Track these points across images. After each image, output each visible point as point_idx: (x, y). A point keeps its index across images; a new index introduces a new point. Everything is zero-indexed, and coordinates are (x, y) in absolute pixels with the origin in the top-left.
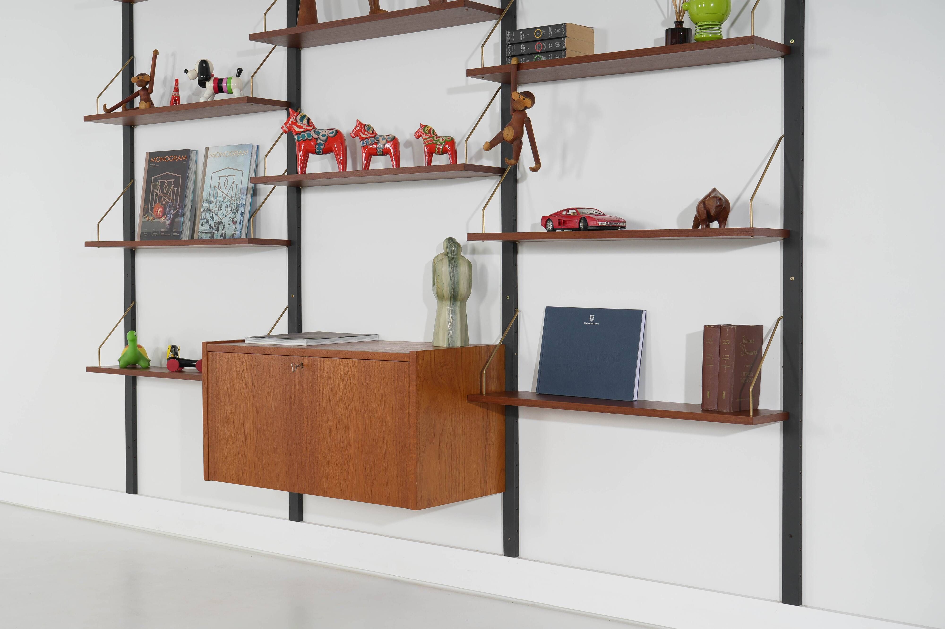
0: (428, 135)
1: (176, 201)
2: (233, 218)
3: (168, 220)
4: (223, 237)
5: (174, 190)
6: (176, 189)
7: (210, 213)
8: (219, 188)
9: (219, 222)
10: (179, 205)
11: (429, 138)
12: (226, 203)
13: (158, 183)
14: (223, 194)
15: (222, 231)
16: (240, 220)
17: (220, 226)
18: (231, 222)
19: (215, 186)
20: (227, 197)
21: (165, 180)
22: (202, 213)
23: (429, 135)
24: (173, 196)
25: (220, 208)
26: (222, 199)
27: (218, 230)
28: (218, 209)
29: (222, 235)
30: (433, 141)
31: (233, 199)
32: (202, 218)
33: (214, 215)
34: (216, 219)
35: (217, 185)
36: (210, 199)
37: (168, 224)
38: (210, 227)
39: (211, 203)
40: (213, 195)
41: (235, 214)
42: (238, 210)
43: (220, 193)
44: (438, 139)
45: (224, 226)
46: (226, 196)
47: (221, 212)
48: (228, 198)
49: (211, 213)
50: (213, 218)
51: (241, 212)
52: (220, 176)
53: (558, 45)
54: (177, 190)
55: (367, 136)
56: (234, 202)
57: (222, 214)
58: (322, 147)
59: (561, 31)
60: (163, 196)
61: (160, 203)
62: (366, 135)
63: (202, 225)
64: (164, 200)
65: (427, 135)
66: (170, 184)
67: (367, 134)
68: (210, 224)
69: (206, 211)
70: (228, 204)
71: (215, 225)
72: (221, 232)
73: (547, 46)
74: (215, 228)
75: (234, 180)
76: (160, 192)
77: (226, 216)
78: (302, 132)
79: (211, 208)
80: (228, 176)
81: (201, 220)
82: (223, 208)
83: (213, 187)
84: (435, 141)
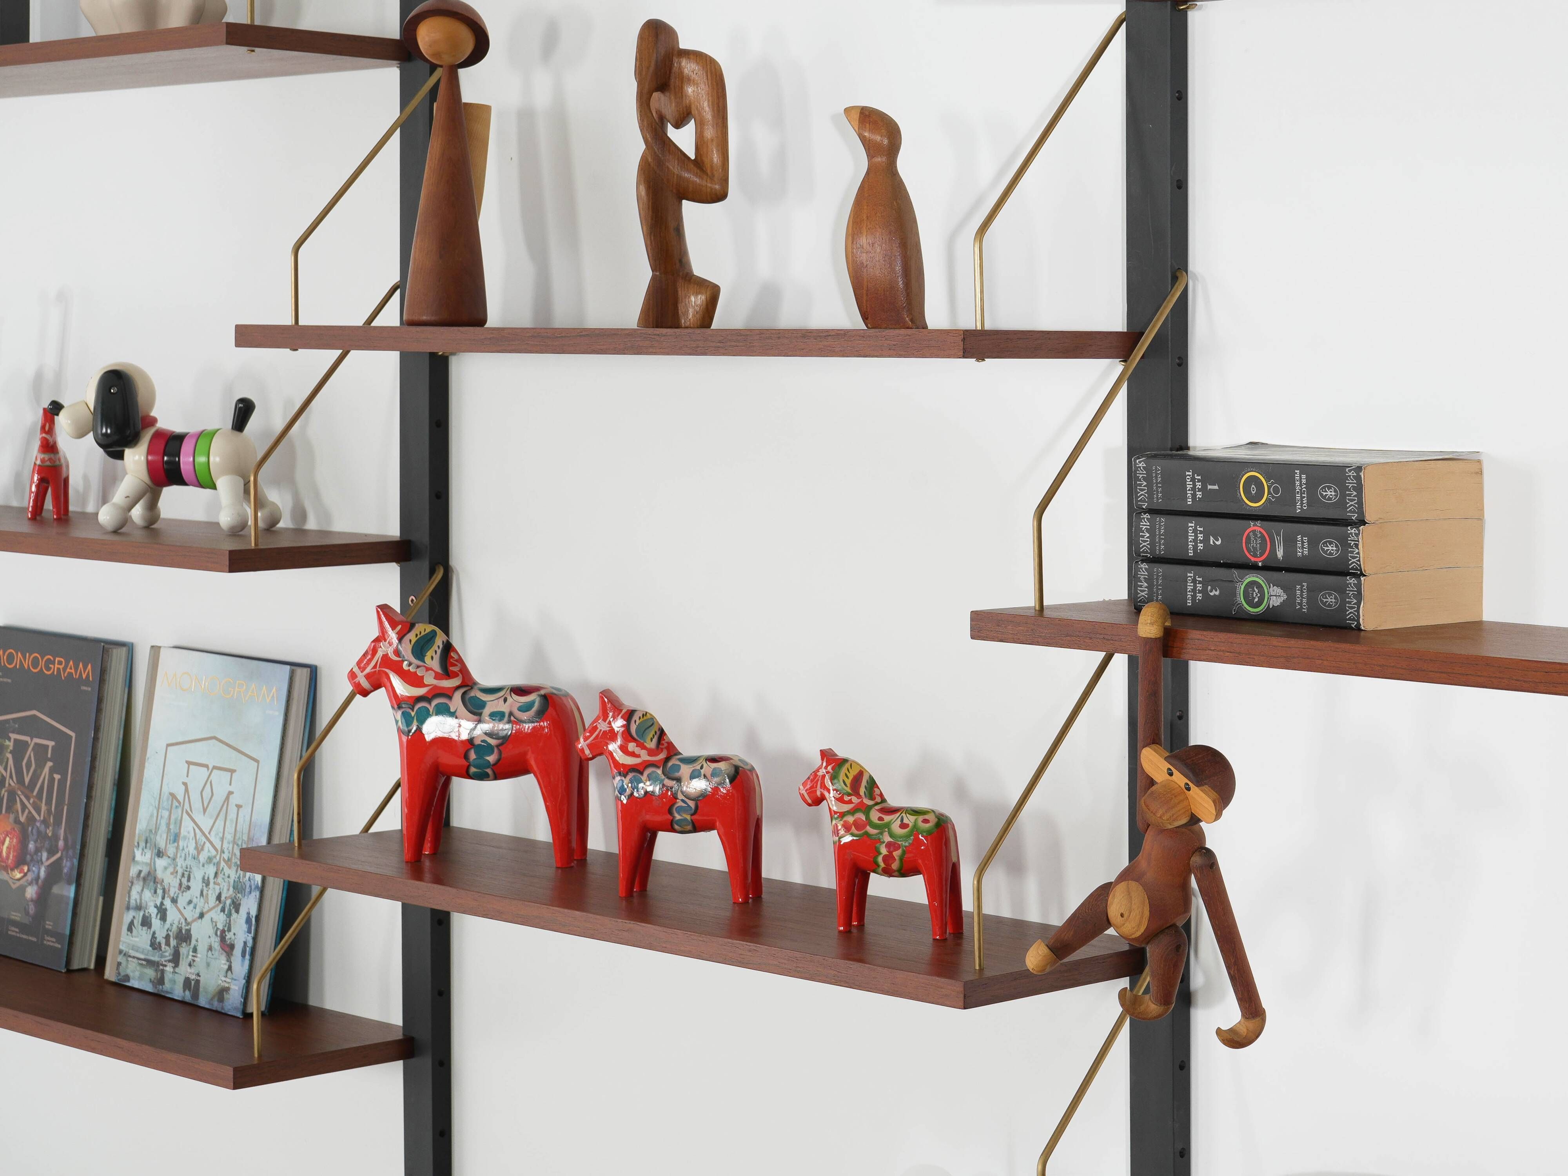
0: (850, 802)
1: (57, 823)
2: (223, 931)
3: (30, 884)
4: (190, 990)
5: (51, 780)
6: (57, 777)
7: (155, 892)
8: (187, 806)
9: (180, 930)
10: (66, 840)
11: (852, 812)
12: (203, 866)
13: (7, 743)
14: (197, 831)
15: (189, 970)
16: (245, 943)
17: (183, 950)
18: (216, 943)
19: (173, 796)
20: (208, 845)
21: (27, 738)
22: (132, 883)
23: (855, 799)
24: (49, 803)
25: (184, 881)
26: (191, 849)
27: (176, 959)
28: (181, 885)
29: (187, 981)
30: (868, 828)
31: (226, 856)
32: (133, 903)
33: (168, 903)
34: (173, 915)
35: (180, 793)
36: (158, 838)
37: (32, 900)
38: (155, 945)
39: (160, 854)
40: (168, 825)
41: (229, 915)
42: (240, 904)
43: (187, 827)
44: (887, 818)
45: (195, 950)
46: (204, 839)
47: (187, 895)
48: (211, 849)
49: (160, 892)
50: (162, 913)
51: (248, 914)
52: (189, 763)
53: (1331, 549)
54: (62, 782)
55: (636, 761)
56: (227, 871)
57: (192, 906)
58: (492, 759)
59: (1343, 496)
60: (19, 793)
61: (12, 817)
62: (633, 754)
63: (130, 929)
64: (24, 807)
65: (846, 798)
66: (40, 750)
67: (637, 750)
68: (154, 933)
69: (144, 879)
70: (211, 870)
71: (167, 938)
72: (184, 970)
73: (1290, 543)
74: (168, 952)
75: (231, 789)
76: (11, 777)
77: (202, 916)
78: (419, 699)
79: (160, 874)
80: (215, 768)
81: (128, 908)
82: (196, 885)
83: (168, 799)
84: (875, 826)
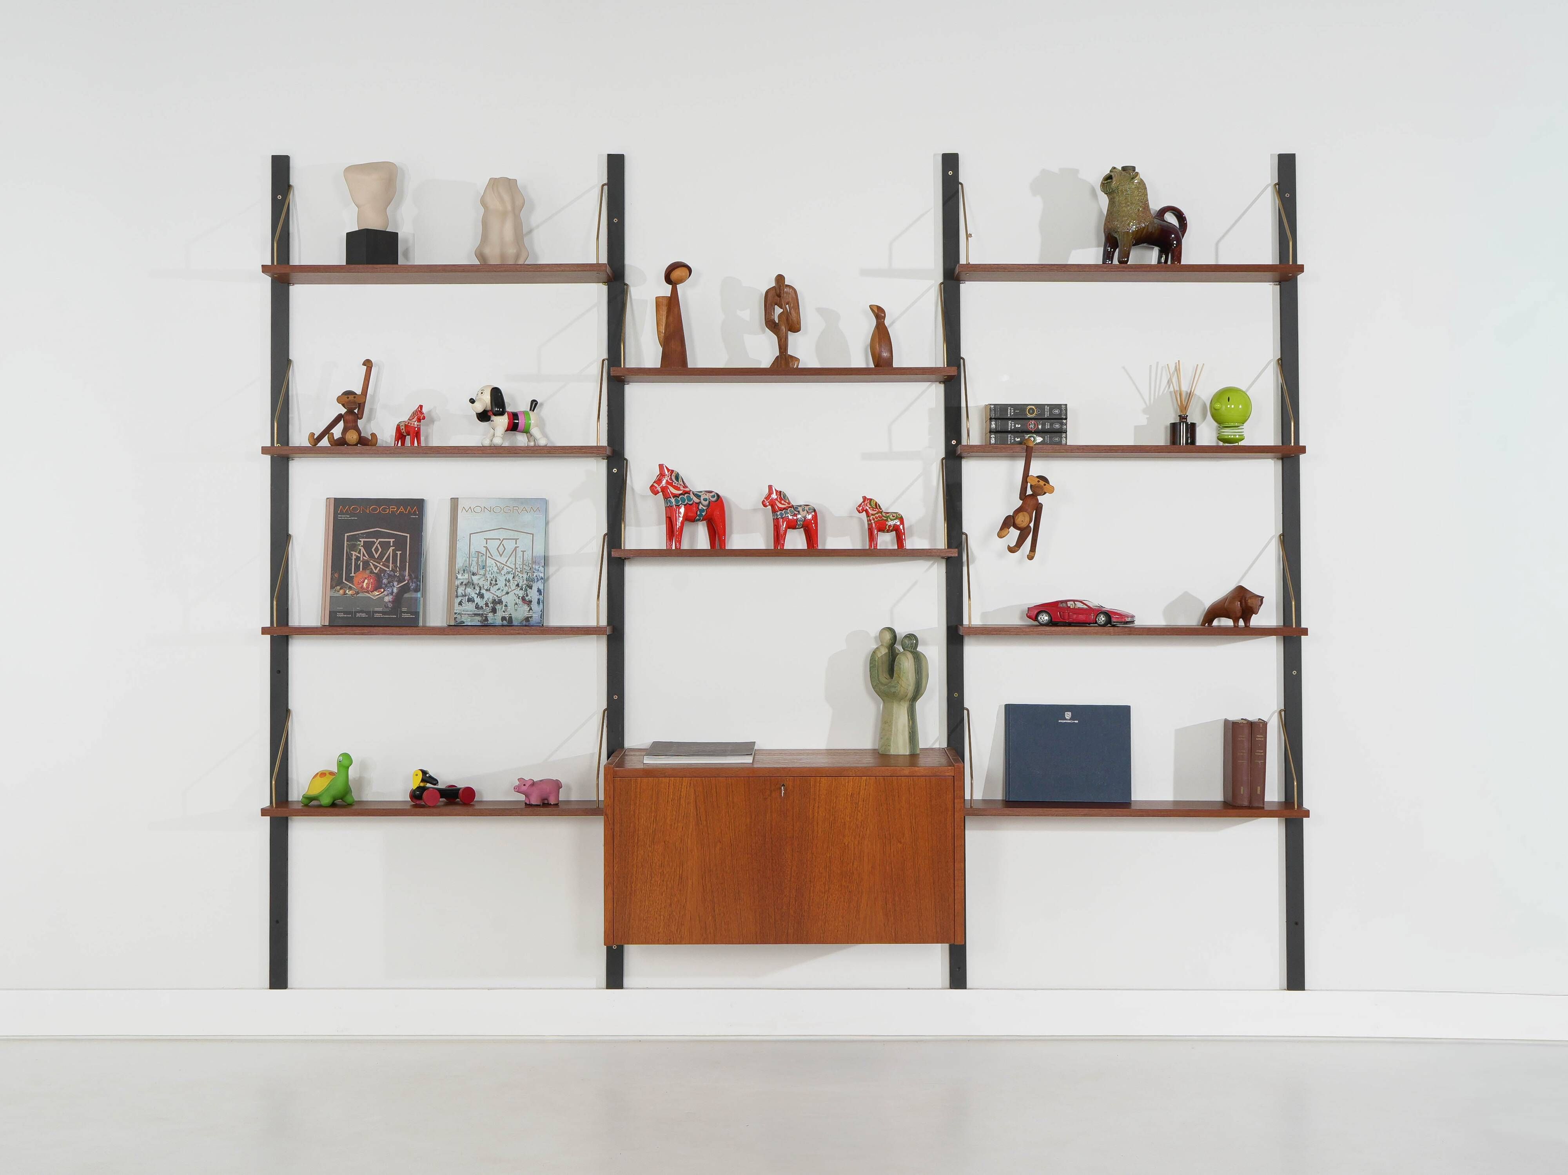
0: (876, 511)
1: (402, 568)
2: (523, 597)
3: (388, 595)
4: (506, 621)
5: (395, 554)
6: (399, 553)
7: (474, 588)
8: (488, 554)
9: (495, 600)
10: (410, 575)
11: (877, 513)
12: (505, 575)
13: (359, 543)
14: (497, 563)
15: (503, 613)
16: (539, 599)
17: (498, 607)
18: (520, 602)
19: (479, 552)
20: (505, 567)
21: (374, 540)
22: (458, 587)
23: (876, 509)
24: (394, 562)
25: (494, 582)
26: (495, 569)
27: (494, 611)
28: (491, 584)
29: (503, 618)
30: (883, 518)
31: (519, 570)
32: (459, 594)
33: (483, 591)
34: (488, 596)
35: (483, 550)
36: (472, 569)
37: (389, 602)
38: (477, 607)
39: (474, 574)
40: (477, 563)
41: (526, 590)
42: (532, 586)
43: (490, 562)
44: (888, 515)
45: (506, 606)
46: (503, 566)
47: (497, 587)
48: (508, 568)
49: (477, 588)
50: (481, 596)
51: (538, 589)
52: (487, 539)
53: (1057, 426)
54: (403, 555)
55: (785, 506)
56: (521, 575)
57: (500, 591)
58: (704, 514)
59: (1061, 412)
60: (371, 561)
61: (368, 572)
62: (783, 504)
63: (460, 603)
64: (376, 567)
65: (875, 510)
66: (385, 545)
68: (477, 603)
69: (465, 585)
70: (510, 576)
71: (487, 605)
72: (500, 614)
73: (1043, 425)
74: (488, 609)
75: (516, 546)
76: (364, 555)
77: (507, 593)
78: (680, 495)
79: (475, 582)
80: (504, 539)
81: (457, 597)
82: (501, 583)
83: (475, 554)
84: (885, 517)
